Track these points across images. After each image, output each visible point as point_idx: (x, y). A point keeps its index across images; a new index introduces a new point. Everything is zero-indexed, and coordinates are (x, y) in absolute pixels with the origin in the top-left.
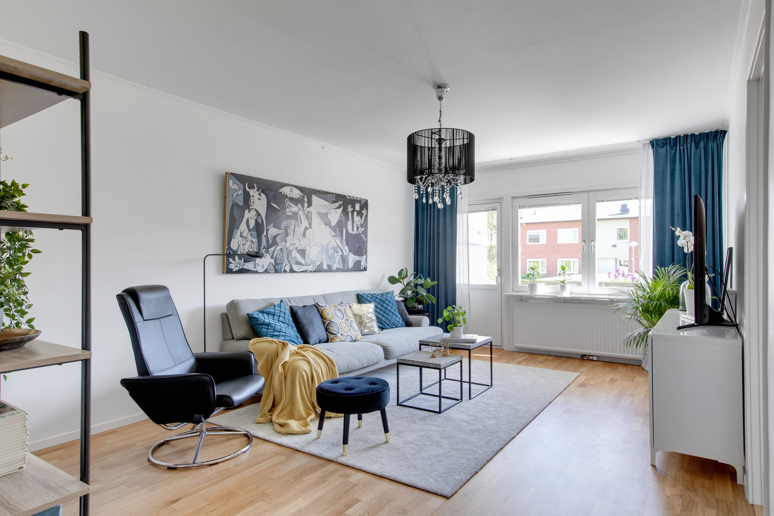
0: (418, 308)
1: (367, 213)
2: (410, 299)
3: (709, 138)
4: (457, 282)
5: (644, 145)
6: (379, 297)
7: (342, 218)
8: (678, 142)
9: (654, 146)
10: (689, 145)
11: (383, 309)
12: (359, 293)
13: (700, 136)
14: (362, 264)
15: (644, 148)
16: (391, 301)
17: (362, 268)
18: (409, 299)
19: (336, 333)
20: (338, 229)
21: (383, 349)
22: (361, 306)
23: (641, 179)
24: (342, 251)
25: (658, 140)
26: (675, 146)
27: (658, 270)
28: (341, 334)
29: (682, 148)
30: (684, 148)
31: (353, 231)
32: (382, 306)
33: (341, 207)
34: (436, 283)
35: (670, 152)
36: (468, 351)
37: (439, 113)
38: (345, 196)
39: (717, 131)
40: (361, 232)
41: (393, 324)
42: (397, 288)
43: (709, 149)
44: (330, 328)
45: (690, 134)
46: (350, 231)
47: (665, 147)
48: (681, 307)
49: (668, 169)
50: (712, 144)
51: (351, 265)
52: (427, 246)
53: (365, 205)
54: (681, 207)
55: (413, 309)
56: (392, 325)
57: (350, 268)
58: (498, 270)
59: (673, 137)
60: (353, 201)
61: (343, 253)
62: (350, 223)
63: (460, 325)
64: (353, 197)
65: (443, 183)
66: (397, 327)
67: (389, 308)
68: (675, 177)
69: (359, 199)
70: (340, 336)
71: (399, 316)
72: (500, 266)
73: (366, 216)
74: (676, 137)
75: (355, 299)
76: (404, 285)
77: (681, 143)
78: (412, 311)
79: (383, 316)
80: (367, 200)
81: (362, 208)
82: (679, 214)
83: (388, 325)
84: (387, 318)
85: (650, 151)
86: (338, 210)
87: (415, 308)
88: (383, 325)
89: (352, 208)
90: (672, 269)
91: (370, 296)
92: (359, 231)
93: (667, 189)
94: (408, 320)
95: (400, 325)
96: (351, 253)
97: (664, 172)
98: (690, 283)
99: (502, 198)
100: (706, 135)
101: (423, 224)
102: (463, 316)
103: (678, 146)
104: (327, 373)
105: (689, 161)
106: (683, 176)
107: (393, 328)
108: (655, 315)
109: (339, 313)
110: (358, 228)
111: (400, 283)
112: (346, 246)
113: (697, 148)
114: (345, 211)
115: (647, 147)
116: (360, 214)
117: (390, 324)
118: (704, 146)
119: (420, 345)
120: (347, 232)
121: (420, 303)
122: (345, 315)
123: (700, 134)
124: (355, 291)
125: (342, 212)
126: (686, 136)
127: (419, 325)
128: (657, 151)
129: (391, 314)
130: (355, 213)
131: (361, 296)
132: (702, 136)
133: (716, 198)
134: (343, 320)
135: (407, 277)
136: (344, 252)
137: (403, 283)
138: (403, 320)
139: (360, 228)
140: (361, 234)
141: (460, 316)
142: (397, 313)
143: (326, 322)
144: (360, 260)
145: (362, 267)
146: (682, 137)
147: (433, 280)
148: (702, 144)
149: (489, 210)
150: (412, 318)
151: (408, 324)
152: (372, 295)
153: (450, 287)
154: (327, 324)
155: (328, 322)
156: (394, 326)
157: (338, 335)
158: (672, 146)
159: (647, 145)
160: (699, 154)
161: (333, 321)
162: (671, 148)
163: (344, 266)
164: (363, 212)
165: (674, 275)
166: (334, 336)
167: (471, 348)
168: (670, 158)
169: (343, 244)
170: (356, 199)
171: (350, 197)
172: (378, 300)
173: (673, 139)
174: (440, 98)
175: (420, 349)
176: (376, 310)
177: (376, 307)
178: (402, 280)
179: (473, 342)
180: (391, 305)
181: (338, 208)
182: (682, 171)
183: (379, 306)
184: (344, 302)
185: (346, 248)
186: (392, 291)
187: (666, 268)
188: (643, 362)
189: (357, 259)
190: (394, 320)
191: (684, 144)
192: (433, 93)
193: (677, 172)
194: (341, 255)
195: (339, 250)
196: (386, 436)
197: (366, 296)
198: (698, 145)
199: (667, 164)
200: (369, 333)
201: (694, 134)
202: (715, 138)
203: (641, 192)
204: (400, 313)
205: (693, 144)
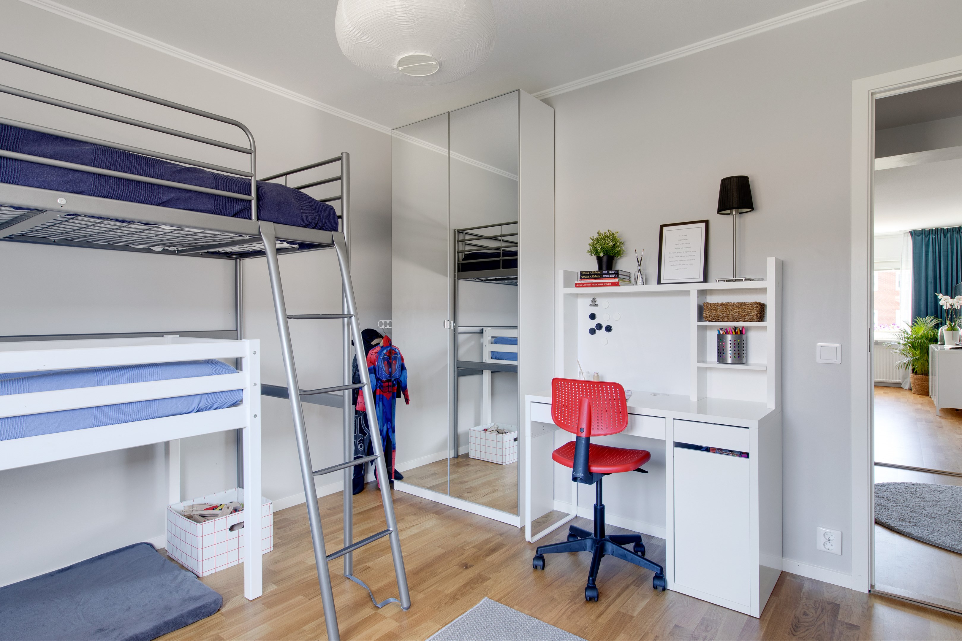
3: (954, 231)
5: (905, 233)
8: (931, 233)
9: (912, 235)
10: (939, 235)
13: (948, 230)
15: (904, 236)
23: (902, 257)
25: (916, 231)
26: (929, 236)
27: (918, 320)
29: (934, 237)
30: (935, 237)
35: (925, 239)
39: (960, 227)
43: (954, 238)
45: (940, 228)
47: (921, 236)
48: (939, 342)
49: (923, 251)
50: (956, 235)
54: (933, 277)
59: (927, 229)
68: (929, 256)
74: (930, 230)
77: (934, 234)
82: (932, 282)
85: (910, 238)
90: (929, 319)
93: (922, 265)
97: (920, 253)
98: (948, 327)
100: (952, 229)
103: (931, 236)
105: (939, 246)
106: (935, 256)
108: (918, 349)
113: (945, 238)
115: (907, 235)
118: (950, 236)
123: (948, 228)
126: (937, 230)
128: (914, 237)
132: (949, 230)
133: (960, 271)
146: (934, 230)
148: (949, 235)
158: (926, 236)
159: (907, 234)
160: (946, 242)
162: (926, 237)
165: (931, 323)
168: (925, 244)
173: (928, 231)
182: (934, 252)
187: (924, 319)
188: (903, 384)
191: (935, 235)
193: (930, 253)
198: (946, 236)
199: (922, 247)
201: (943, 228)
202: (959, 231)
203: (901, 266)
205: (942, 235)
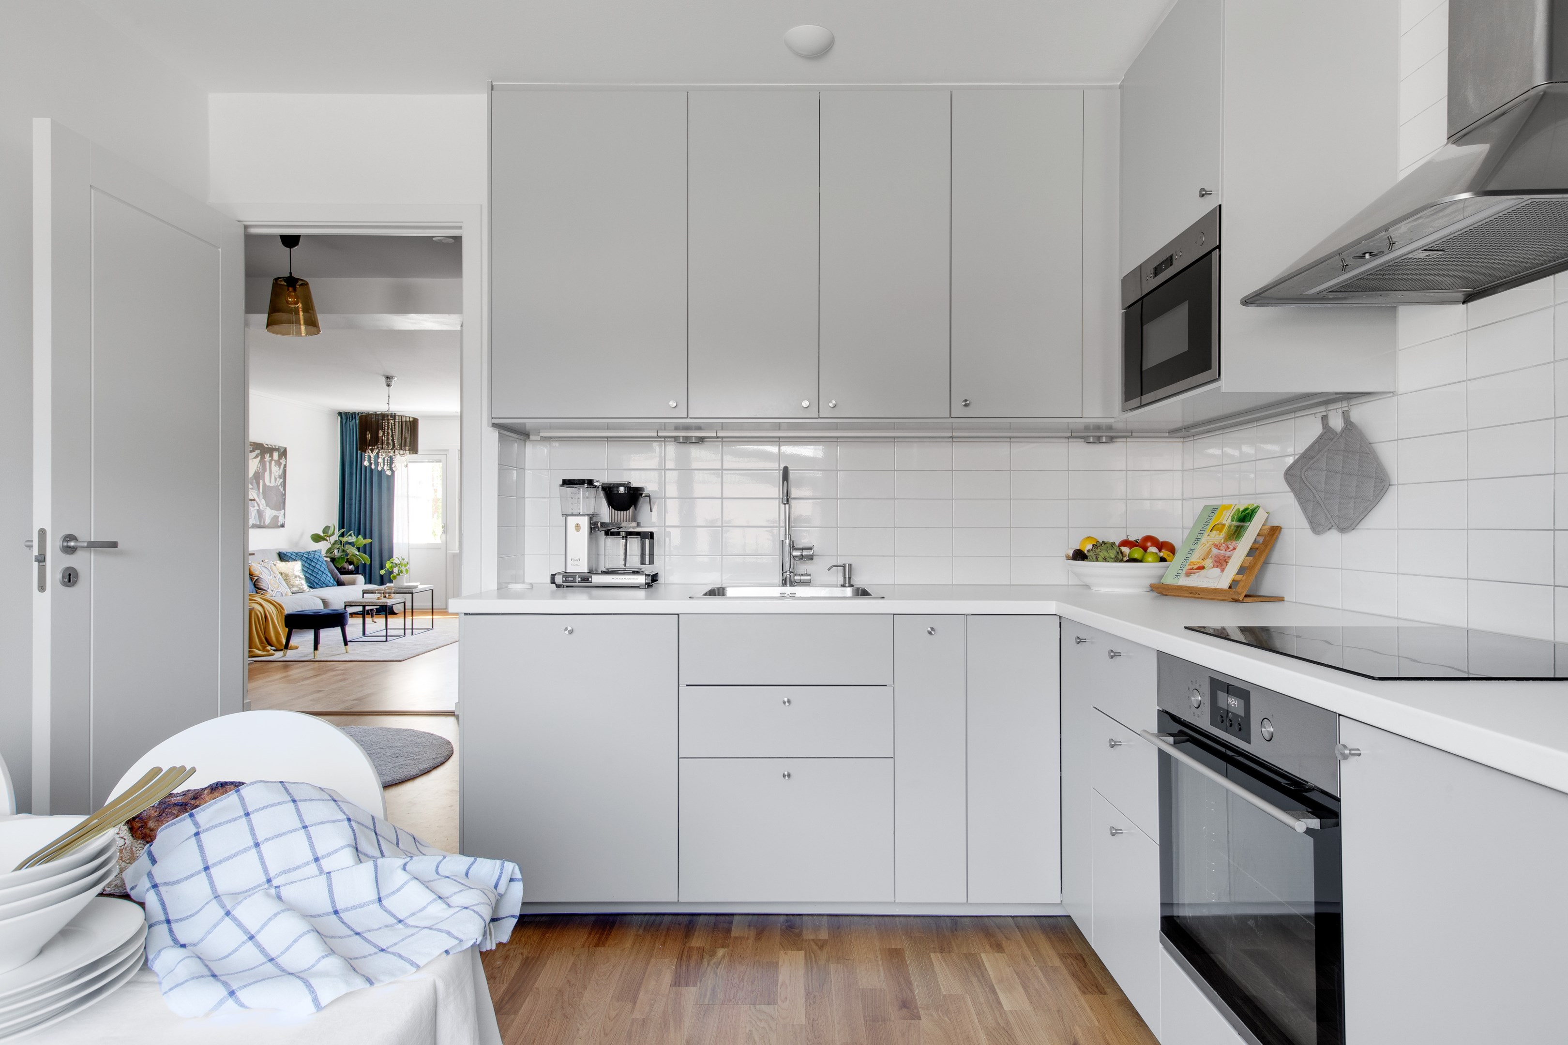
0: (348, 569)
1: (286, 462)
2: (339, 558)
4: (395, 541)
6: (304, 555)
7: (259, 469)
11: (311, 567)
12: (280, 551)
14: (279, 520)
16: (320, 559)
17: (279, 525)
18: (337, 559)
19: (266, 589)
20: (254, 481)
21: (322, 601)
22: (286, 564)
24: (258, 505)
28: (272, 590)
31: (270, 482)
32: (310, 565)
33: (258, 457)
34: (368, 541)
36: (411, 594)
37: (388, 397)
38: (262, 444)
40: (279, 484)
41: (324, 583)
42: (323, 547)
44: (259, 584)
46: (267, 483)
51: (267, 521)
52: (356, 499)
53: (283, 453)
55: (342, 570)
56: (321, 584)
57: (267, 524)
58: (443, 527)
60: (271, 450)
61: (260, 508)
62: (267, 474)
63: (402, 574)
64: (271, 445)
65: (391, 455)
66: (327, 586)
67: (318, 566)
69: (277, 447)
70: (271, 592)
71: (330, 575)
72: (445, 523)
73: (285, 466)
75: (277, 557)
76: (330, 543)
78: (344, 572)
79: (311, 575)
80: (286, 448)
81: (280, 457)
83: (317, 584)
84: (316, 577)
86: (255, 460)
87: (345, 568)
88: (312, 584)
89: (270, 457)
91: (294, 554)
92: (277, 482)
94: (339, 579)
95: (332, 585)
96: (268, 508)
99: (448, 450)
101: (351, 474)
102: (405, 566)
104: (277, 615)
107: (323, 587)
109: (265, 570)
110: (276, 479)
111: (325, 541)
112: (263, 500)
114: (262, 461)
116: (278, 463)
117: (319, 583)
119: (363, 593)
120: (264, 484)
121: (351, 563)
122: (272, 572)
124: (276, 549)
125: (260, 462)
127: (353, 583)
129: (320, 572)
130: (273, 462)
131: (284, 554)
134: (271, 577)
135: (334, 534)
136: (261, 506)
137: (329, 541)
138: (334, 579)
139: (278, 479)
140: (279, 486)
141: (403, 567)
142: (327, 572)
143: (254, 579)
144: (278, 515)
145: (279, 523)
147: (365, 538)
149: (433, 462)
150: (344, 577)
151: (340, 583)
152: (297, 554)
153: (385, 546)
154: (255, 580)
155: (256, 578)
156: (324, 585)
157: (268, 590)
161: (261, 577)
163: (260, 522)
164: (281, 461)
166: (264, 591)
167: (414, 592)
169: (260, 498)
170: (274, 447)
171: (267, 445)
172: (305, 558)
174: (388, 385)
175: (363, 597)
176: (303, 570)
177: (303, 566)
178: (328, 538)
179: (415, 587)
180: (320, 564)
181: (256, 457)
183: (306, 565)
184: (266, 561)
185: (263, 501)
186: (319, 549)
189: (274, 514)
190: (324, 579)
192: (383, 380)
194: (257, 510)
195: (256, 505)
196: (346, 648)
197: (290, 555)
200: (298, 591)
204: (331, 573)
